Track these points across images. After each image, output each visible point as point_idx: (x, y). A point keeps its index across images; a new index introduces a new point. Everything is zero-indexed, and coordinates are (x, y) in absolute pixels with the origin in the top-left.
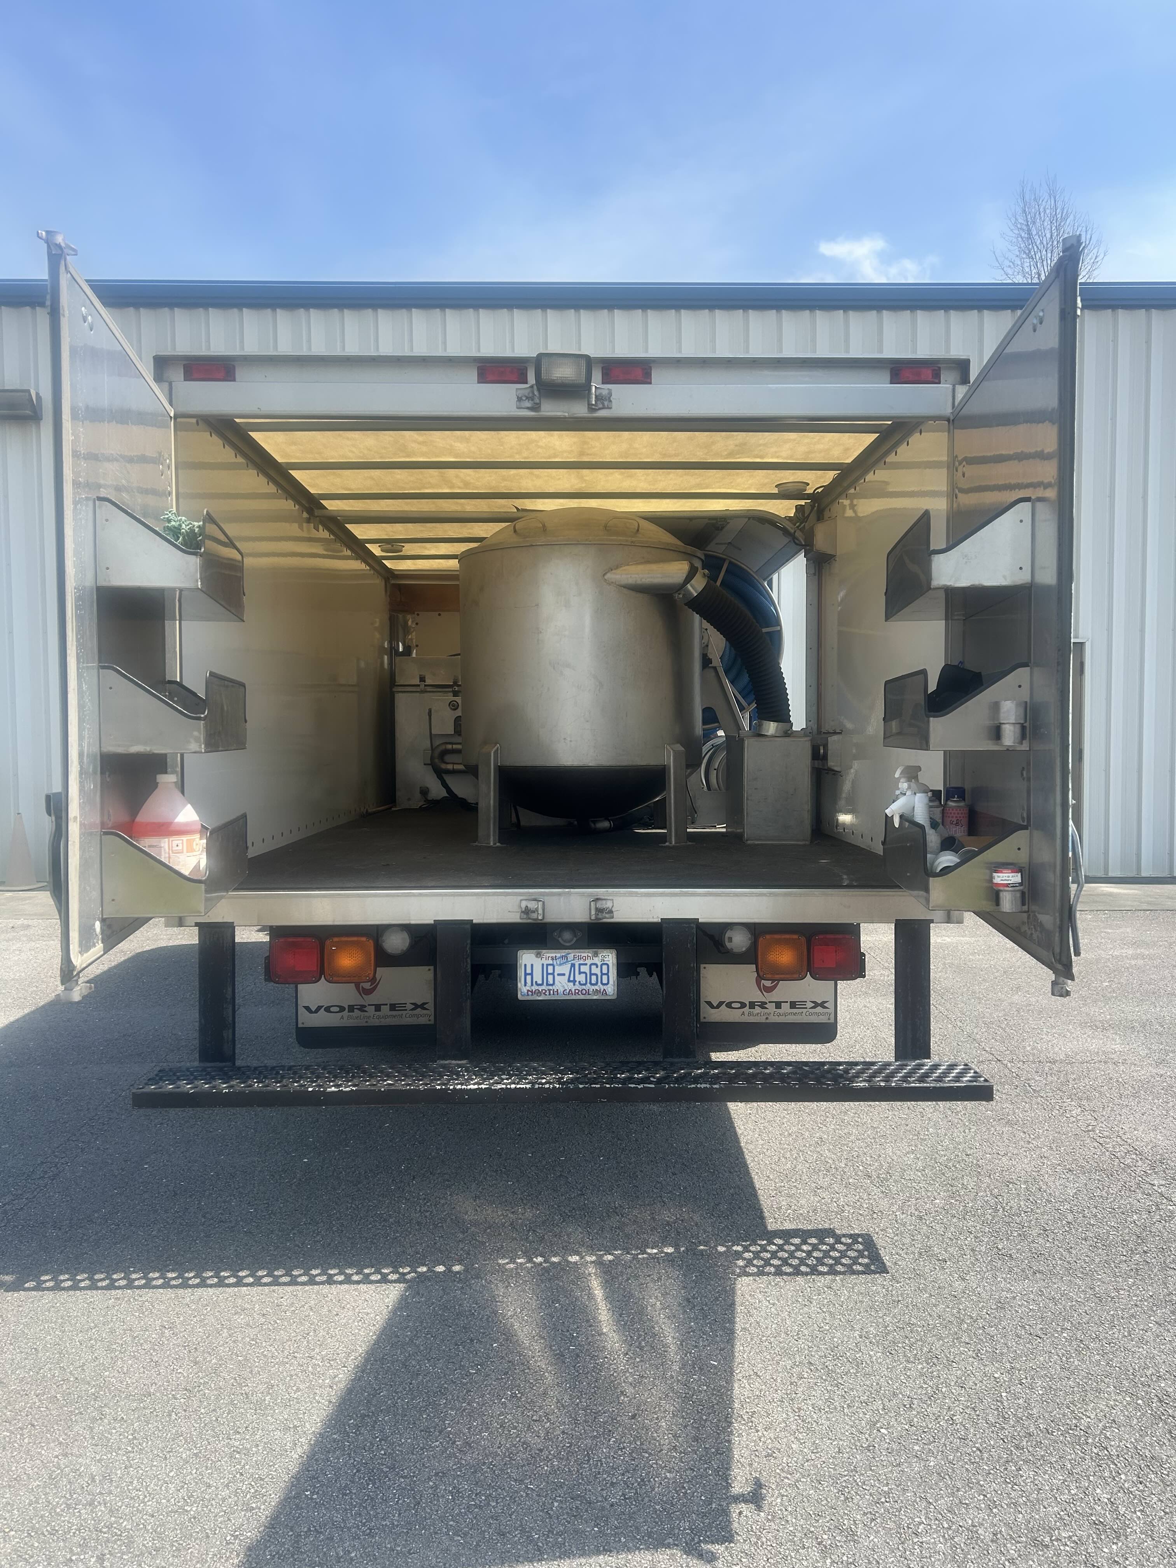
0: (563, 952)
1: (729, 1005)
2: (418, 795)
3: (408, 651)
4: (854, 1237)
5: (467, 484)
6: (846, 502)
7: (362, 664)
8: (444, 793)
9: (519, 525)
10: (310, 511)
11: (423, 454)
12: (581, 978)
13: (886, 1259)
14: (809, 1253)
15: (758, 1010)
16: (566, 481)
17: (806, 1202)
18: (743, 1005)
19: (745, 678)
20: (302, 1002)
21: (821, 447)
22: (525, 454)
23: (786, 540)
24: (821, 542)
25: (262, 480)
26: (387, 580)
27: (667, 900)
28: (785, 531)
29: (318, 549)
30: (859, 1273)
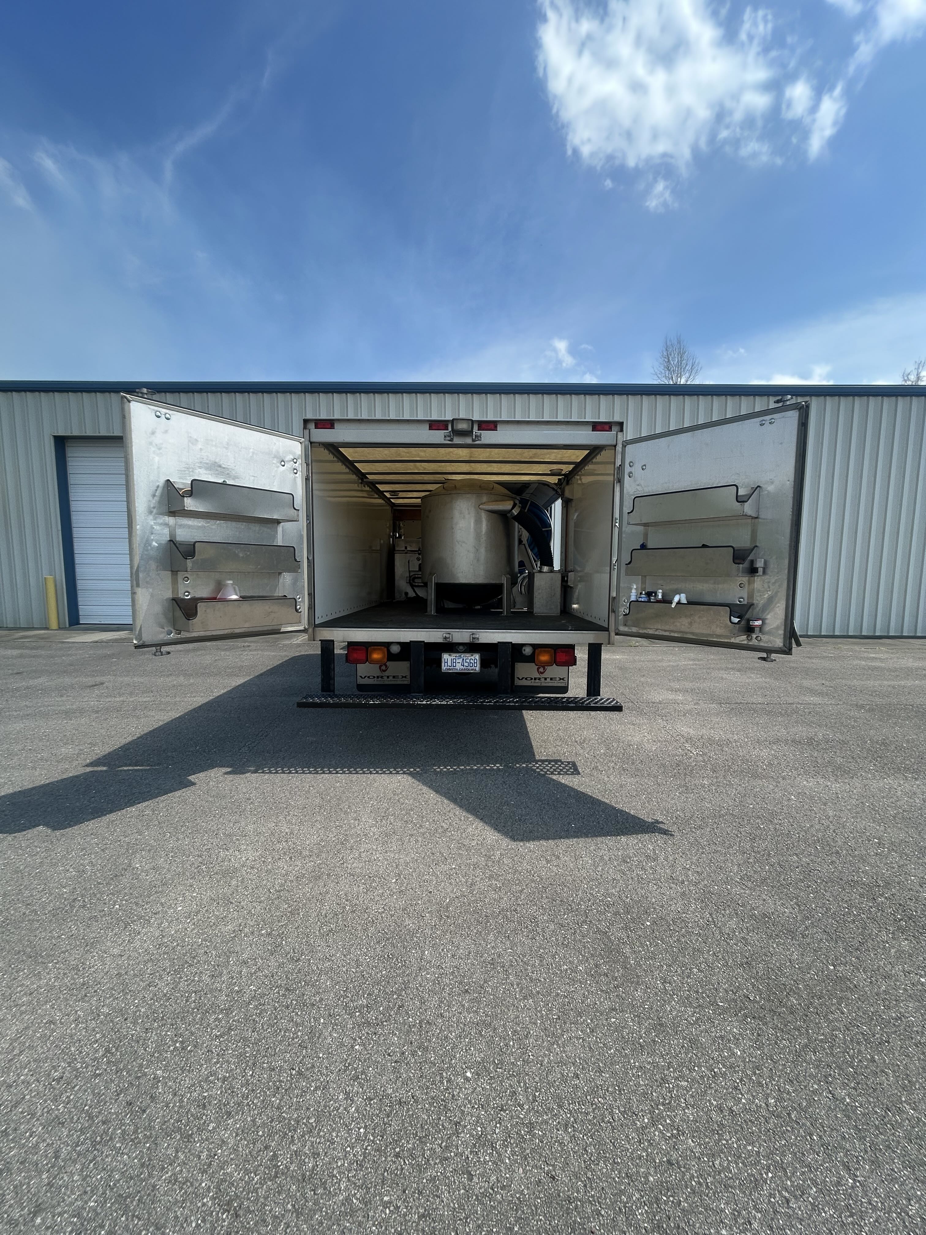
0: (460, 654)
1: (526, 679)
2: (404, 595)
3: (400, 536)
4: (569, 763)
5: (425, 469)
6: (578, 477)
7: (382, 542)
8: (414, 595)
9: (445, 485)
10: (362, 480)
11: (408, 457)
12: (466, 664)
13: (580, 770)
14: (551, 768)
15: (537, 681)
16: (465, 468)
17: (551, 750)
18: (532, 679)
19: (536, 550)
20: (359, 674)
21: (567, 455)
22: (448, 457)
23: (554, 492)
24: (567, 494)
25: (344, 467)
26: (392, 507)
27: (500, 635)
28: (553, 489)
29: (365, 495)
30: (569, 774)
